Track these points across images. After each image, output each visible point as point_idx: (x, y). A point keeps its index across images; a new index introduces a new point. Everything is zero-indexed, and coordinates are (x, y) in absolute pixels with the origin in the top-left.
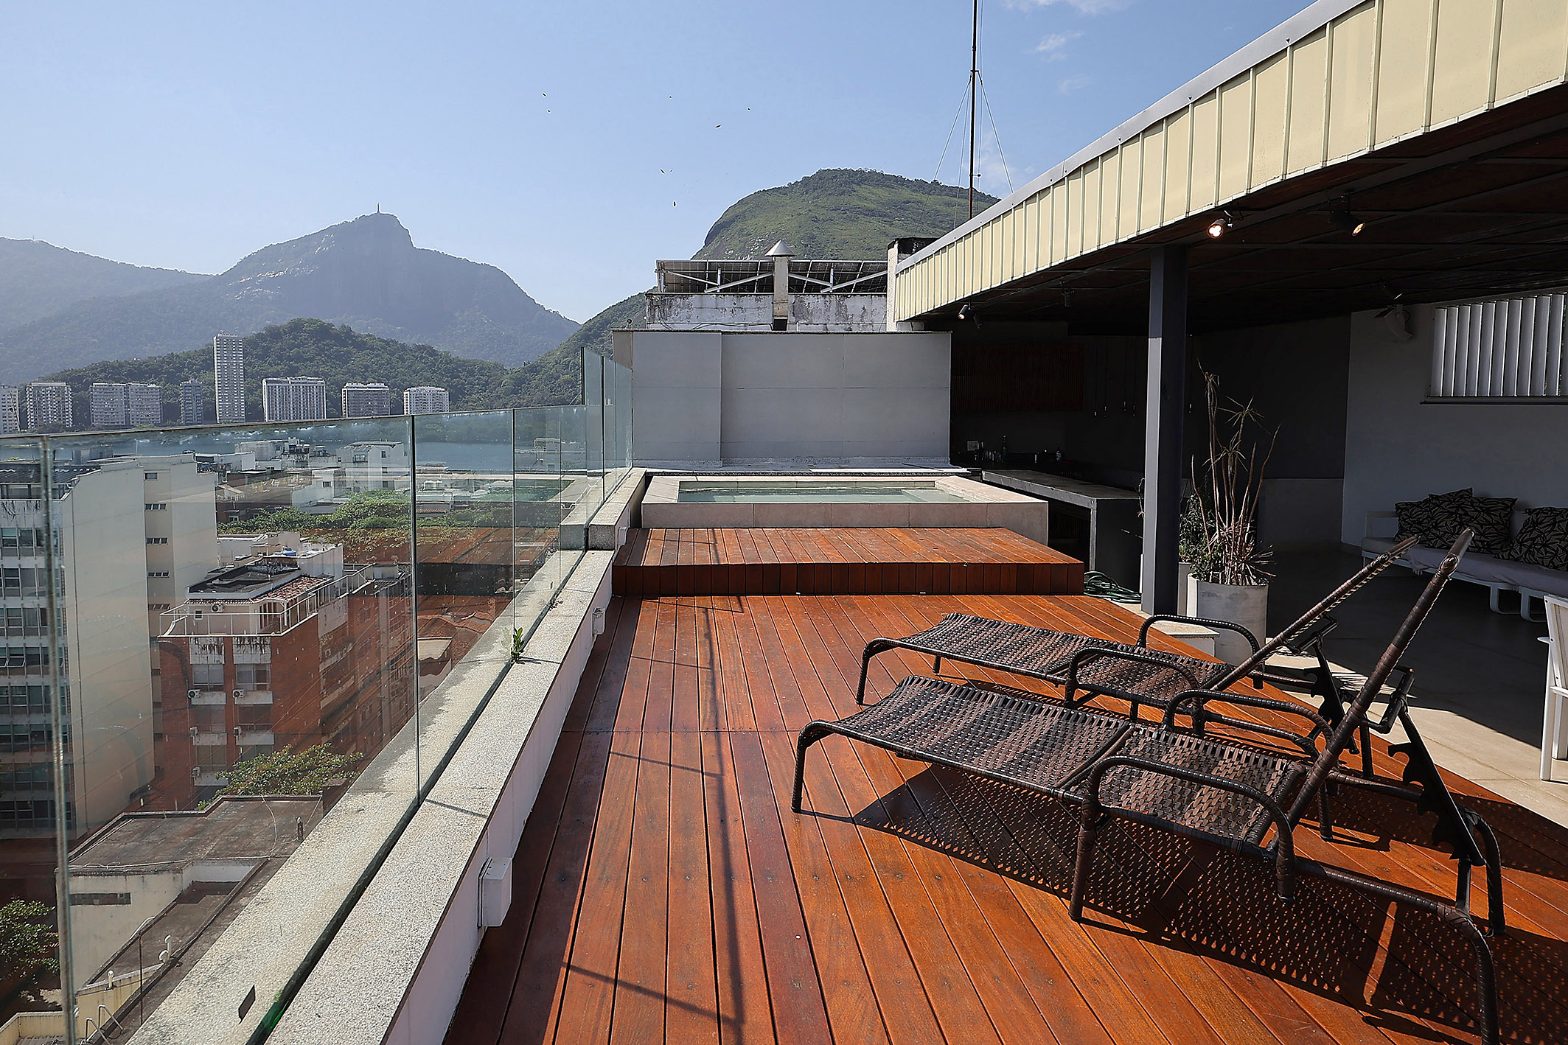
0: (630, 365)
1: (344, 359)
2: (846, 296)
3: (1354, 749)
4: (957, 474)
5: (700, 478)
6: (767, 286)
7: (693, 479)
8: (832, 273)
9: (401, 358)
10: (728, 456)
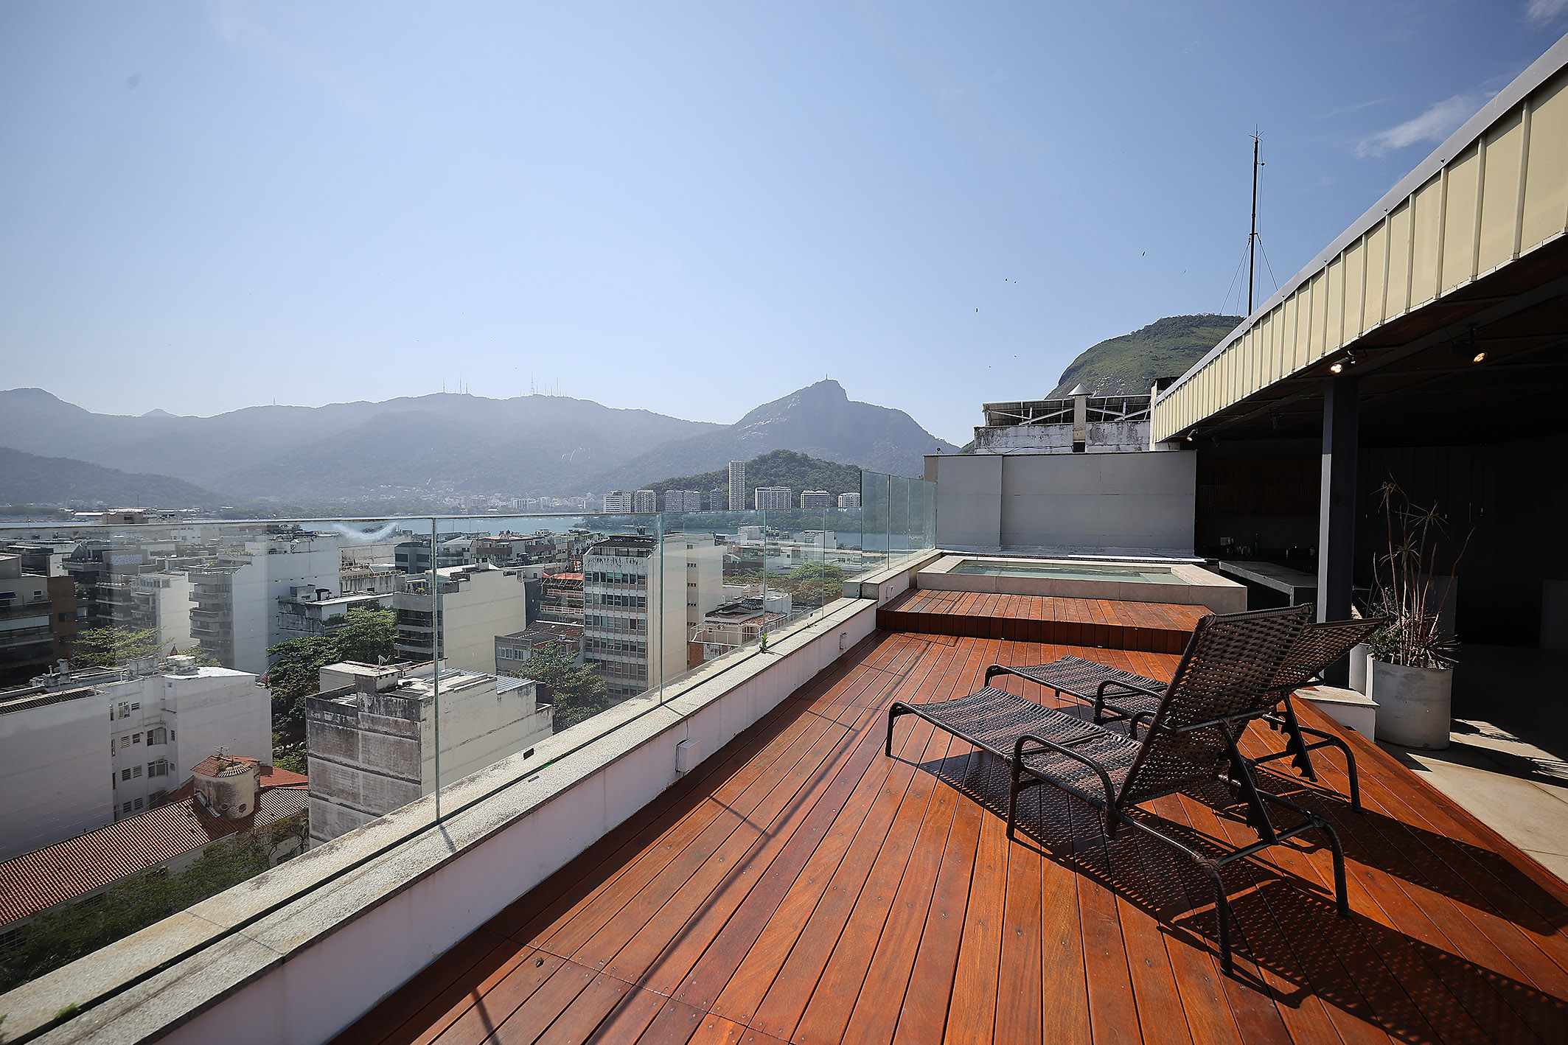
0: (935, 480)
1: (803, 475)
2: (1137, 423)
3: (1313, 778)
4: (1194, 563)
5: (980, 558)
6: (1069, 418)
7: (975, 558)
8: (1125, 405)
9: (837, 474)
10: (1006, 542)
